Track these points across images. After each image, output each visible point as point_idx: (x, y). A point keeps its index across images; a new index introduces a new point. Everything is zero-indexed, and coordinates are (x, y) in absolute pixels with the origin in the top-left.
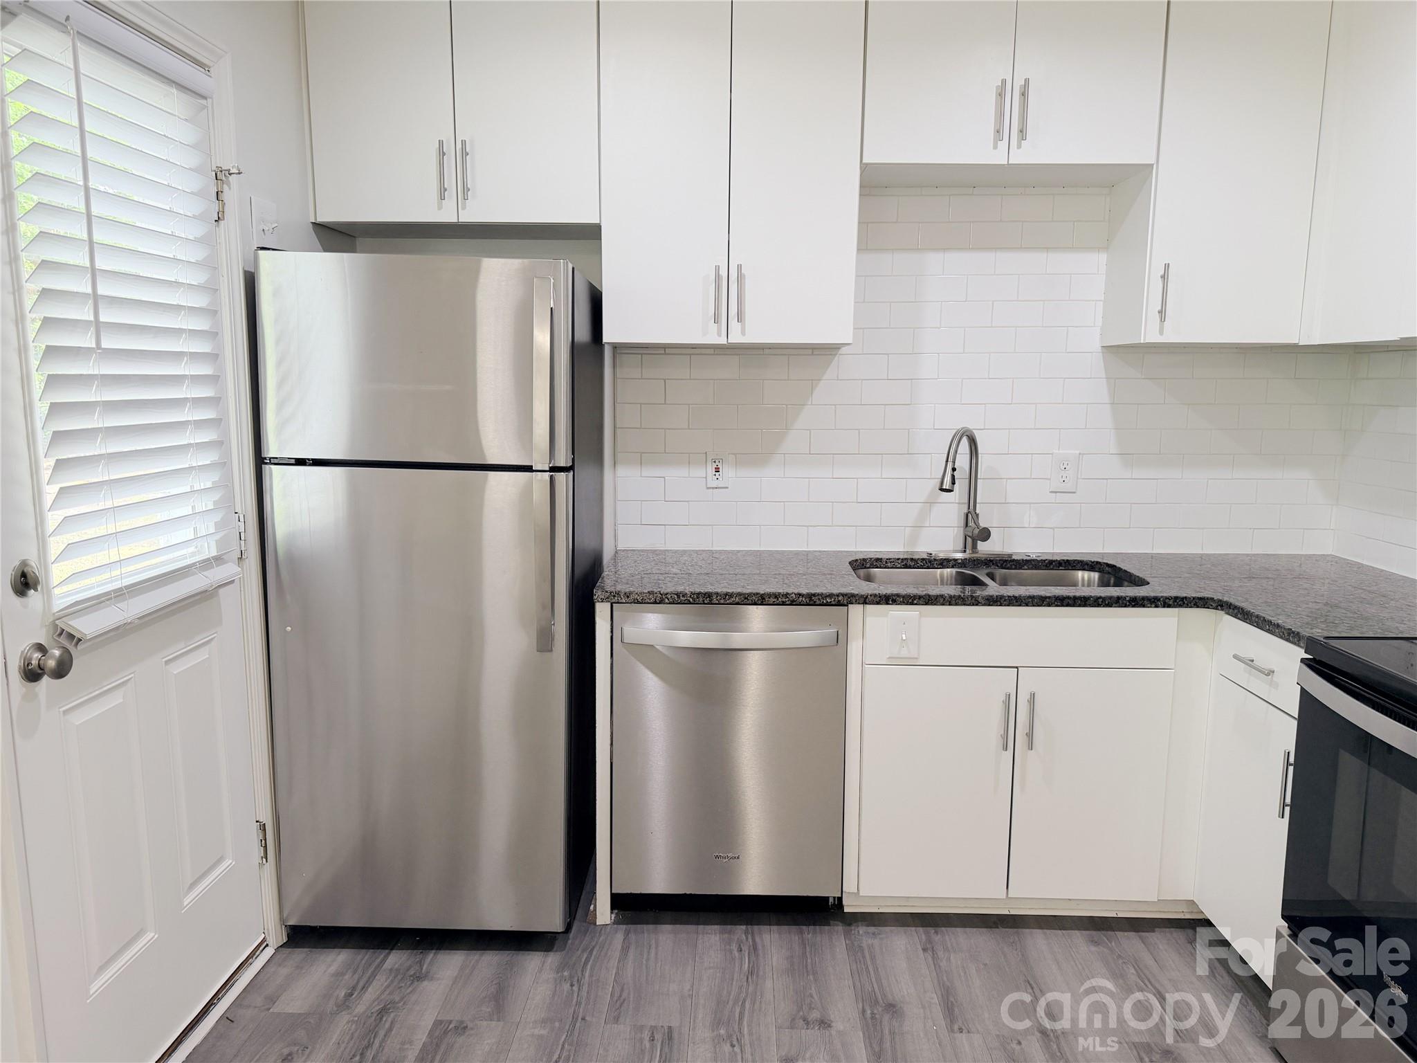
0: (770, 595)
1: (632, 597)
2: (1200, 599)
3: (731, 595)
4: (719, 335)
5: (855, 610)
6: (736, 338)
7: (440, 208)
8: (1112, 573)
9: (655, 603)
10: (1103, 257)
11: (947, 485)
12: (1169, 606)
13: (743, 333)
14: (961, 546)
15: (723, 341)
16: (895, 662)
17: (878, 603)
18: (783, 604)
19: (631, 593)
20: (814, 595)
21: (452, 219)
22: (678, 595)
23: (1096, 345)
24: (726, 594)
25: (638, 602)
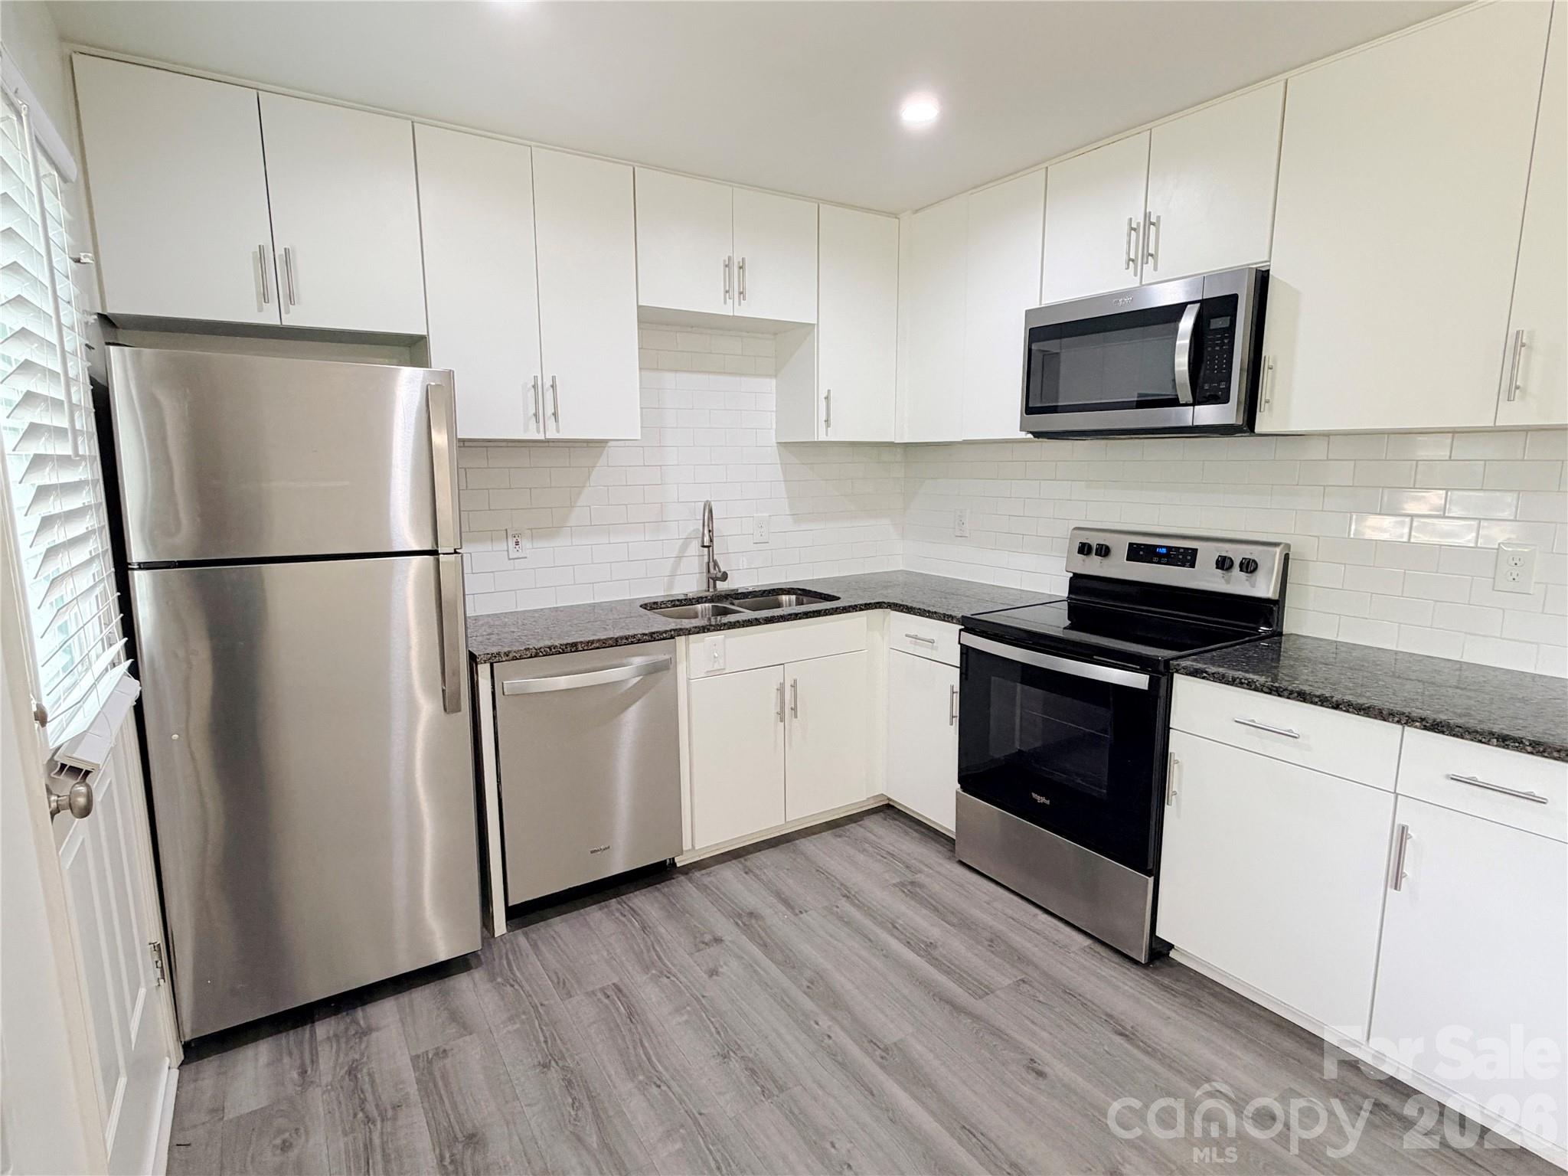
0: (622, 638)
1: (511, 655)
2: (878, 603)
3: (592, 642)
4: (538, 432)
5: (681, 641)
6: (552, 435)
7: (260, 310)
8: (804, 594)
9: (531, 657)
10: (774, 382)
11: (707, 543)
12: (863, 610)
13: (558, 431)
14: (705, 587)
15: (541, 437)
16: (711, 674)
17: (698, 633)
18: (632, 643)
19: (509, 652)
20: (654, 633)
21: (276, 322)
22: (550, 648)
23: (774, 441)
24: (588, 642)
25: (517, 659)
